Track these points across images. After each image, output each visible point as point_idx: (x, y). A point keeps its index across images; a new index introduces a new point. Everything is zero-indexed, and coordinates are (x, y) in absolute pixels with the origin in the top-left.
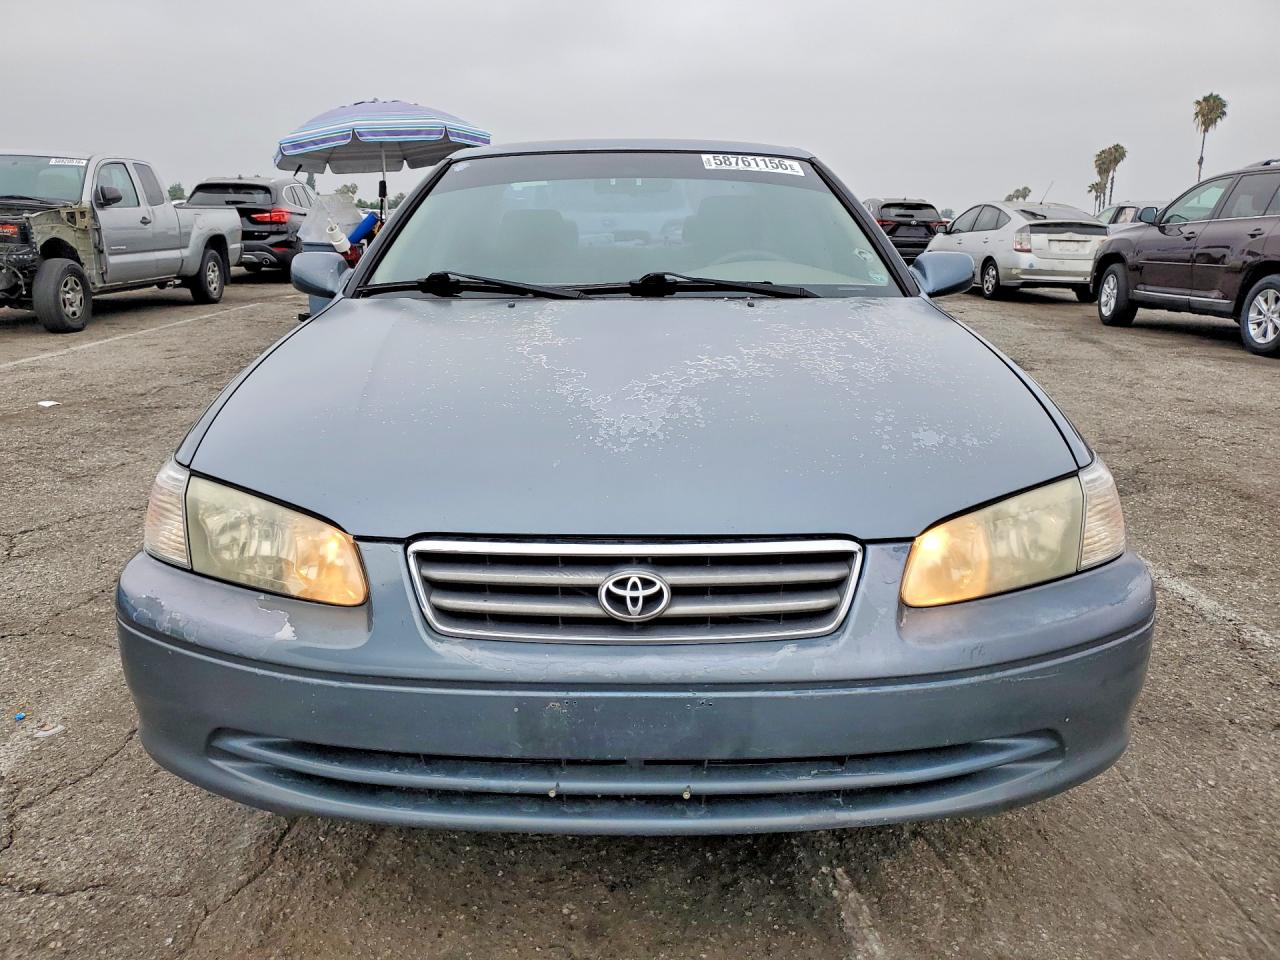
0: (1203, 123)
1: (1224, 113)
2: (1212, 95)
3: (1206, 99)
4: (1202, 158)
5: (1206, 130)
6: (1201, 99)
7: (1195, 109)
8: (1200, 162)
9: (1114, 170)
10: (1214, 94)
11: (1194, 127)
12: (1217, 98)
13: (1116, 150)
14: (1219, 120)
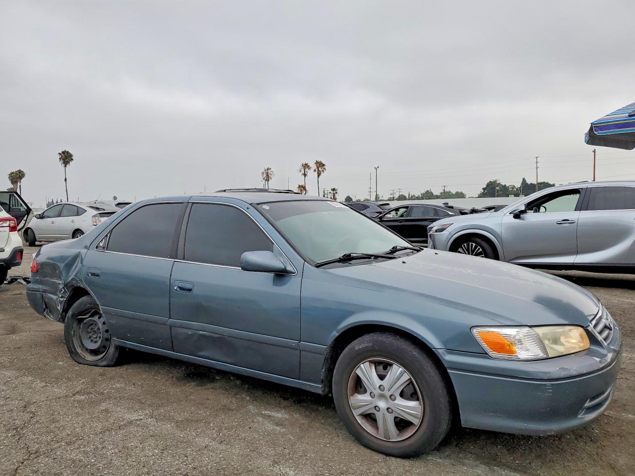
0: (64, 163)
1: (72, 159)
2: (65, 151)
3: (63, 152)
4: (66, 179)
5: (65, 166)
6: (61, 152)
7: (59, 157)
8: (66, 180)
9: (20, 182)
10: (67, 150)
11: (60, 164)
12: (68, 152)
13: (20, 173)
14: (70, 162)
